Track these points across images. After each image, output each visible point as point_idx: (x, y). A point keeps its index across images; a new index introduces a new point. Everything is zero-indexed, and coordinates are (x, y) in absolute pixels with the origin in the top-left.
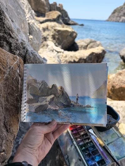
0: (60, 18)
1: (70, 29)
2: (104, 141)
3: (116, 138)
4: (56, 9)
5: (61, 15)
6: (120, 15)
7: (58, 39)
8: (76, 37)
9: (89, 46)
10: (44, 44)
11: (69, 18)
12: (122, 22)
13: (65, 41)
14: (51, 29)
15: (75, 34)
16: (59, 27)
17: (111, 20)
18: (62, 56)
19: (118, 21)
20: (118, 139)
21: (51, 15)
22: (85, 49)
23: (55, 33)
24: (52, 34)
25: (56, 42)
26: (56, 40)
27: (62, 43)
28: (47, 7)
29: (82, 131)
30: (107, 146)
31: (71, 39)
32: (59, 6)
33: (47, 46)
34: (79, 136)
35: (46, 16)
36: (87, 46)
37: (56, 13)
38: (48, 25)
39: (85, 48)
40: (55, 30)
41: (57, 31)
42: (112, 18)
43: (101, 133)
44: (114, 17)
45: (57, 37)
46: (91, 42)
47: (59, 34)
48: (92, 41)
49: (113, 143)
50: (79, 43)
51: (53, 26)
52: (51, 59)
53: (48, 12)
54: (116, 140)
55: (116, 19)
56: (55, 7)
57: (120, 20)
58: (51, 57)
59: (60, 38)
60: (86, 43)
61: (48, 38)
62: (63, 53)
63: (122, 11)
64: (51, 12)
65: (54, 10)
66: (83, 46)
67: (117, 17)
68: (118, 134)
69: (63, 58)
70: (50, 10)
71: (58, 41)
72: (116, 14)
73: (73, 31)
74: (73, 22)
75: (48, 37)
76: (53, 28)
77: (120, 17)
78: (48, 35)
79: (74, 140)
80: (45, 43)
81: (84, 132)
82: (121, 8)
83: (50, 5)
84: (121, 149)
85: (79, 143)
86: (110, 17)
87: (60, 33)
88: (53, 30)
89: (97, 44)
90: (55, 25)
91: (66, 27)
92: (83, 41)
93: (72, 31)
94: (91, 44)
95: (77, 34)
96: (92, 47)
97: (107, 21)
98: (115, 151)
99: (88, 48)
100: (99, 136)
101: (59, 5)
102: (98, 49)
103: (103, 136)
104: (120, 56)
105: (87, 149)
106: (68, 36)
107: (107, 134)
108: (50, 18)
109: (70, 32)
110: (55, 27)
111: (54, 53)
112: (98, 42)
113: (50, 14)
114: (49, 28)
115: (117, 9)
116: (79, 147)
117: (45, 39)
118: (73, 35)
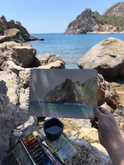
0: (20, 35)
1: (28, 46)
2: (54, 149)
3: (64, 144)
4: (14, 27)
5: (20, 32)
6: (75, 28)
7: (18, 57)
8: (35, 53)
9: (49, 60)
10: (4, 64)
11: (28, 34)
12: (78, 33)
13: (25, 58)
14: (10, 48)
15: (34, 51)
16: (17, 46)
17: (69, 32)
18: (24, 74)
19: (75, 34)
20: (66, 144)
21: (10, 33)
22: (46, 64)
23: (14, 52)
24: (11, 53)
25: (17, 60)
26: (16, 58)
27: (22, 60)
28: (5, 25)
29: (36, 145)
30: (56, 152)
31: (31, 56)
32: (17, 24)
33: (8, 65)
34: (34, 149)
35: (5, 34)
36: (48, 60)
37: (15, 30)
38: (6, 45)
39: (46, 62)
40: (14, 49)
41: (16, 50)
42: (69, 31)
43: (52, 142)
44: (70, 30)
45: (17, 55)
46: (51, 57)
47: (18, 53)
48: (51, 55)
49: (61, 149)
50: (40, 58)
51: (12, 45)
52: (9, 81)
53: (6, 30)
54: (64, 145)
55: (72, 32)
56: (13, 24)
57: (75, 32)
58: (9, 79)
59: (20, 57)
60: (46, 58)
61: (8, 58)
62: (24, 71)
63: (76, 24)
64: (9, 30)
65: (13, 28)
66: (44, 61)
67: (73, 30)
68: (66, 139)
69: (25, 76)
70: (9, 28)
71: (18, 60)
72: (72, 27)
73: (32, 48)
74: (33, 37)
75: (8, 56)
76: (12, 47)
77: (75, 30)
78: (8, 54)
79: (29, 154)
80: (5, 62)
81: (38, 145)
82: (75, 22)
83: (8, 23)
84: (68, 151)
85: (34, 156)
86: (67, 30)
87: (19, 51)
88: (12, 49)
89: (56, 57)
90: (13, 44)
91: (25, 45)
92: (43, 56)
93: (30, 49)
94: (52, 58)
95: (36, 51)
96: (52, 61)
97: (65, 33)
98: (63, 155)
99: (49, 62)
100: (50, 145)
101: (17, 22)
102: (56, 63)
103: (54, 145)
104: (78, 65)
105: (40, 159)
106: (27, 53)
107: (57, 142)
108: (9, 35)
109: (29, 50)
110: (13, 46)
111: (13, 75)
112: (57, 56)
113: (8, 31)
114: (8, 48)
115: (72, 22)
116: (33, 160)
117: (5, 59)
118: (32, 52)
